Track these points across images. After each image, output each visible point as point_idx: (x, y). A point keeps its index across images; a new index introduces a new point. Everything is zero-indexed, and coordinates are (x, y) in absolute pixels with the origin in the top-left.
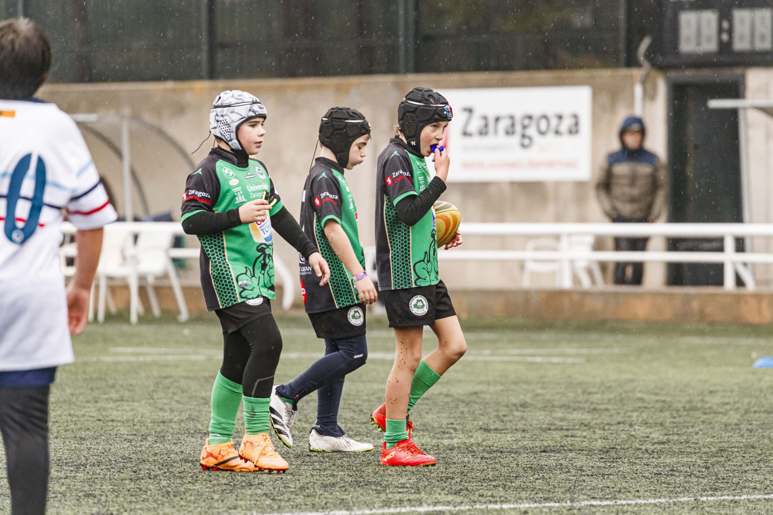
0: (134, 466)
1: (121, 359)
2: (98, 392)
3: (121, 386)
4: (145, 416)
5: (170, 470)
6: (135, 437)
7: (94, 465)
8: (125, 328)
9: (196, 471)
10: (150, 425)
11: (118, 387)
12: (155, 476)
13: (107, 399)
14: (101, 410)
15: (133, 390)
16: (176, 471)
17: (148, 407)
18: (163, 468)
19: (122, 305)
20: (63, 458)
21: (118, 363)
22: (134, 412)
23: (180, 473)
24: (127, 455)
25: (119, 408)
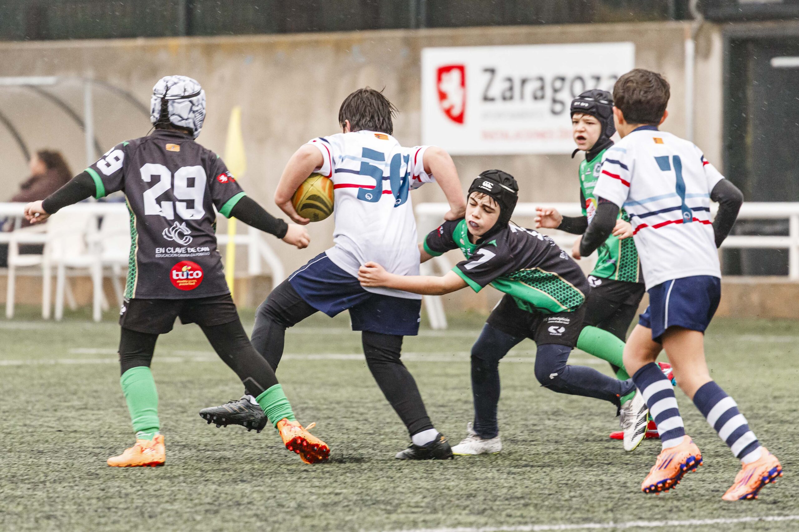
0: (102, 484)
1: (83, 361)
2: (57, 399)
3: (84, 392)
4: (114, 426)
5: (144, 488)
6: (102, 450)
7: (55, 481)
8: (88, 326)
9: (173, 488)
10: (119, 436)
11: (80, 394)
12: (127, 495)
13: (68, 407)
14: (62, 420)
15: (99, 397)
16: (151, 489)
17: (117, 416)
18: (135, 485)
19: (83, 301)
20: (18, 475)
21: (81, 366)
22: (100, 422)
23: (155, 491)
24: (93, 471)
25: (83, 418)
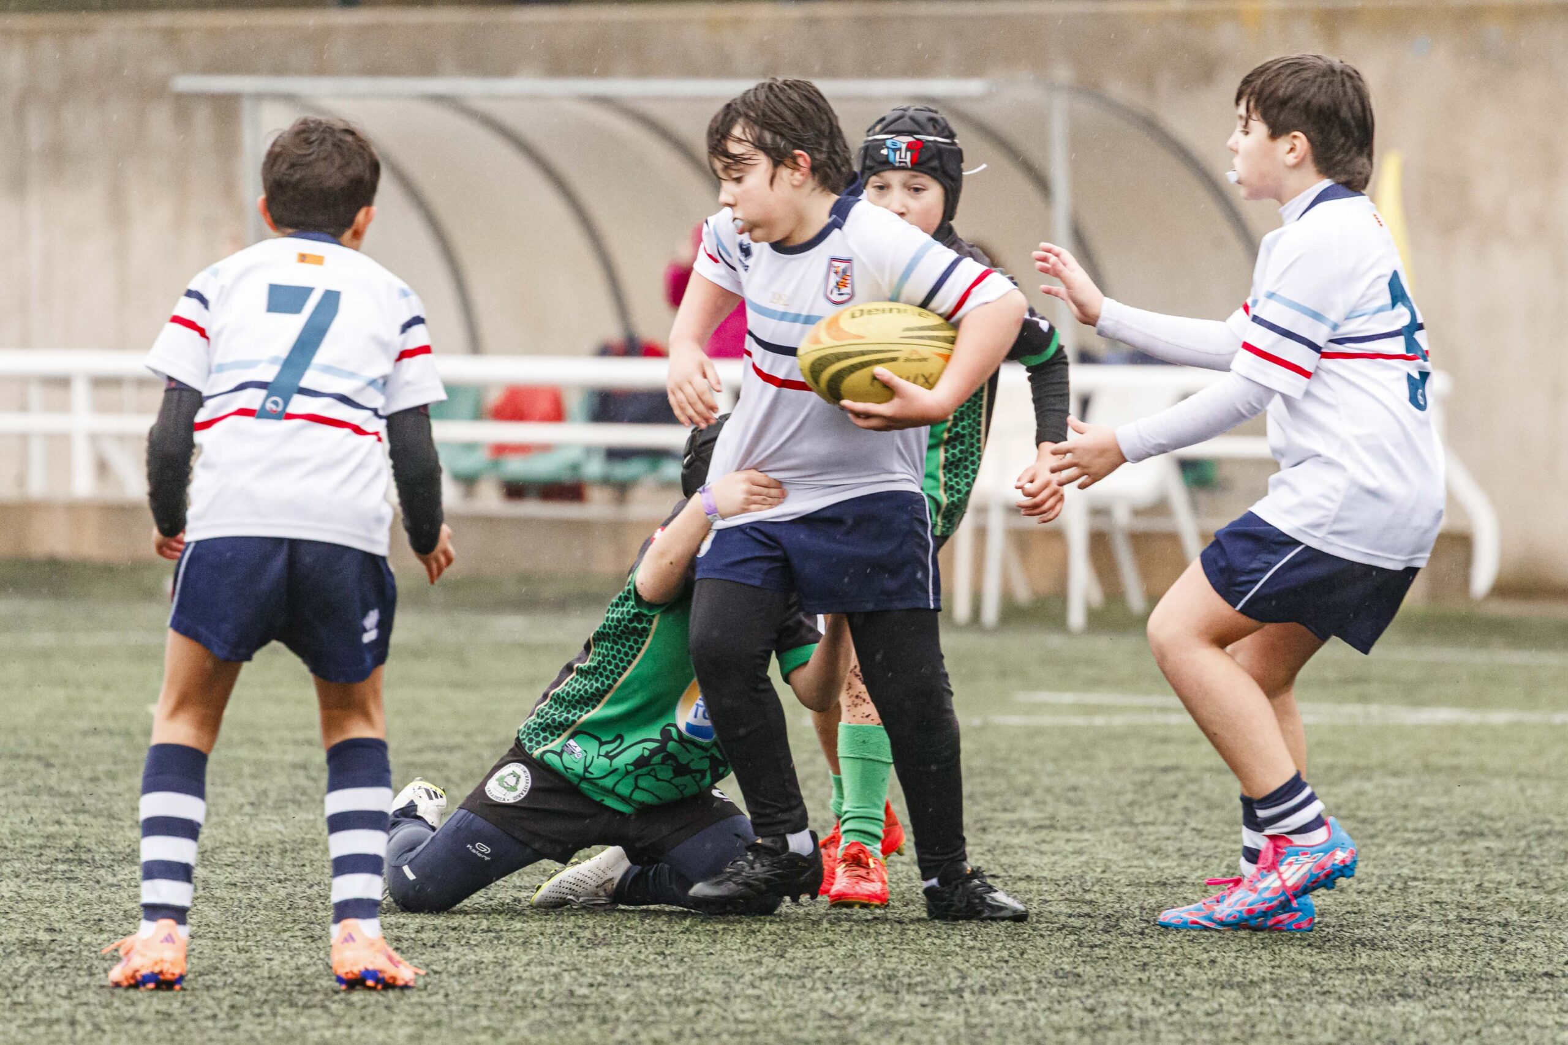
0: (1088, 996)
1: (1046, 720)
2: (987, 804)
3: (1048, 790)
4: (1114, 868)
5: (1184, 1007)
6: (1089, 920)
7: (983, 990)
8: (1055, 640)
9: (1250, 1010)
10: (1126, 890)
11: (1039, 793)
12: (1144, 1023)
13: (1012, 824)
14: (998, 852)
15: (1081, 802)
16: (1200, 1010)
17: (1121, 845)
18: (1163, 1001)
19: (1045, 585)
20: (901, 973)
21: (1038, 732)
22: (1084, 858)
23: (1208, 1014)
24: (1067, 967)
25: (1045, 847)
